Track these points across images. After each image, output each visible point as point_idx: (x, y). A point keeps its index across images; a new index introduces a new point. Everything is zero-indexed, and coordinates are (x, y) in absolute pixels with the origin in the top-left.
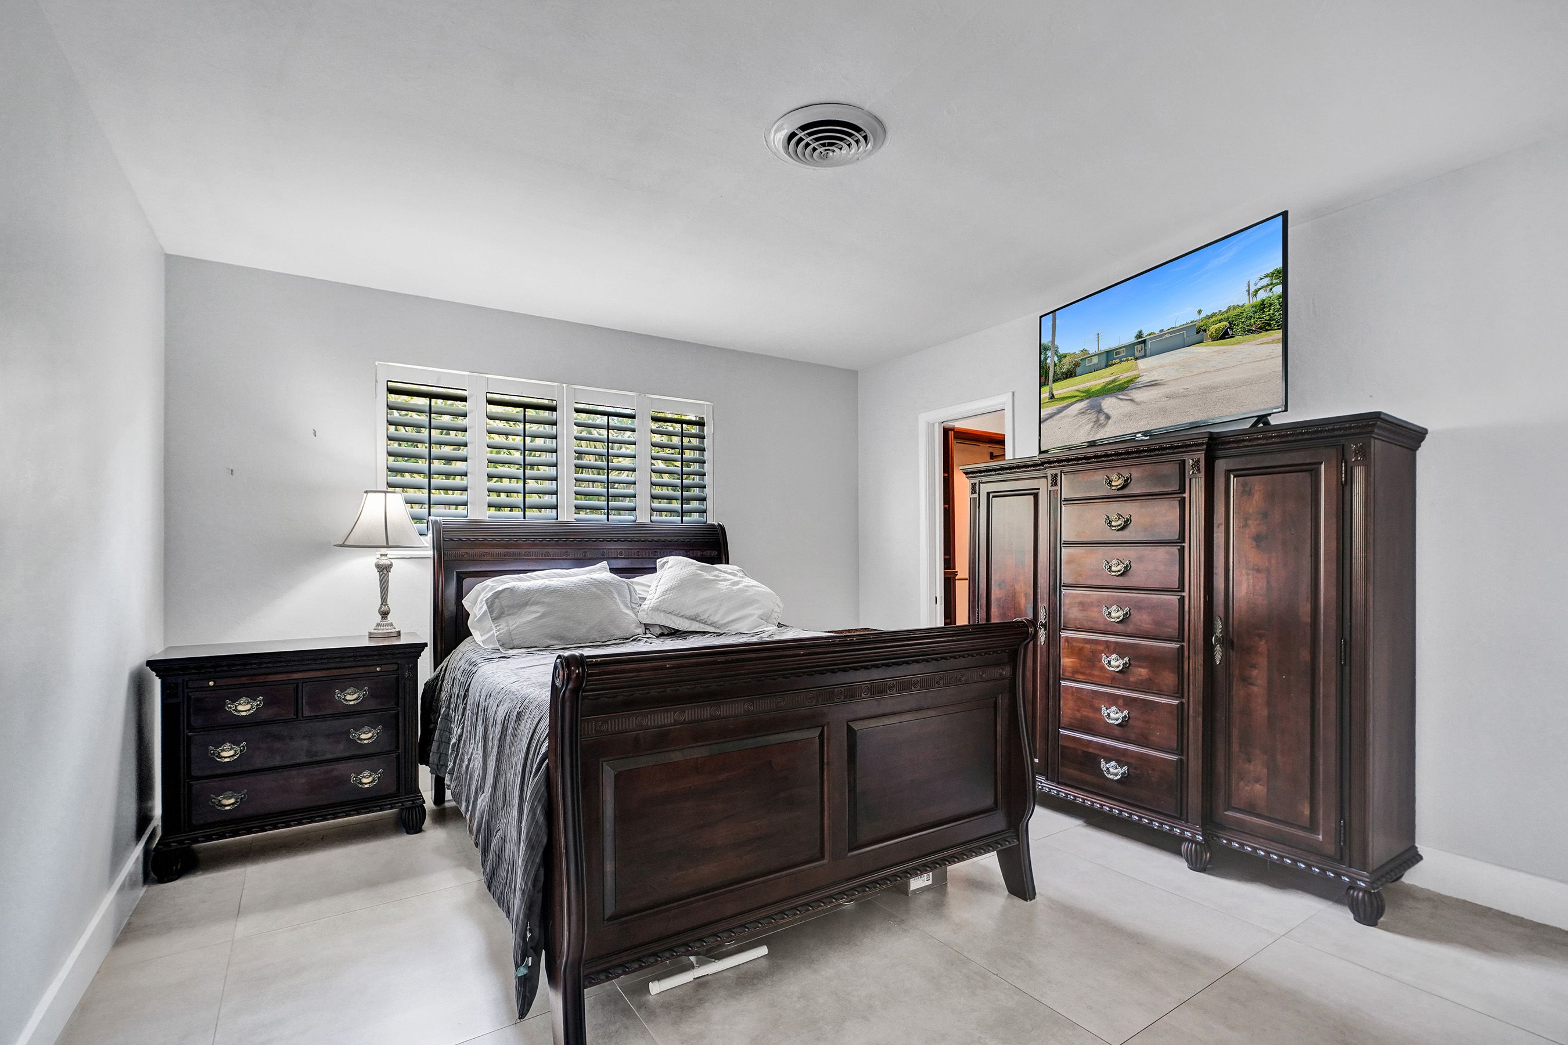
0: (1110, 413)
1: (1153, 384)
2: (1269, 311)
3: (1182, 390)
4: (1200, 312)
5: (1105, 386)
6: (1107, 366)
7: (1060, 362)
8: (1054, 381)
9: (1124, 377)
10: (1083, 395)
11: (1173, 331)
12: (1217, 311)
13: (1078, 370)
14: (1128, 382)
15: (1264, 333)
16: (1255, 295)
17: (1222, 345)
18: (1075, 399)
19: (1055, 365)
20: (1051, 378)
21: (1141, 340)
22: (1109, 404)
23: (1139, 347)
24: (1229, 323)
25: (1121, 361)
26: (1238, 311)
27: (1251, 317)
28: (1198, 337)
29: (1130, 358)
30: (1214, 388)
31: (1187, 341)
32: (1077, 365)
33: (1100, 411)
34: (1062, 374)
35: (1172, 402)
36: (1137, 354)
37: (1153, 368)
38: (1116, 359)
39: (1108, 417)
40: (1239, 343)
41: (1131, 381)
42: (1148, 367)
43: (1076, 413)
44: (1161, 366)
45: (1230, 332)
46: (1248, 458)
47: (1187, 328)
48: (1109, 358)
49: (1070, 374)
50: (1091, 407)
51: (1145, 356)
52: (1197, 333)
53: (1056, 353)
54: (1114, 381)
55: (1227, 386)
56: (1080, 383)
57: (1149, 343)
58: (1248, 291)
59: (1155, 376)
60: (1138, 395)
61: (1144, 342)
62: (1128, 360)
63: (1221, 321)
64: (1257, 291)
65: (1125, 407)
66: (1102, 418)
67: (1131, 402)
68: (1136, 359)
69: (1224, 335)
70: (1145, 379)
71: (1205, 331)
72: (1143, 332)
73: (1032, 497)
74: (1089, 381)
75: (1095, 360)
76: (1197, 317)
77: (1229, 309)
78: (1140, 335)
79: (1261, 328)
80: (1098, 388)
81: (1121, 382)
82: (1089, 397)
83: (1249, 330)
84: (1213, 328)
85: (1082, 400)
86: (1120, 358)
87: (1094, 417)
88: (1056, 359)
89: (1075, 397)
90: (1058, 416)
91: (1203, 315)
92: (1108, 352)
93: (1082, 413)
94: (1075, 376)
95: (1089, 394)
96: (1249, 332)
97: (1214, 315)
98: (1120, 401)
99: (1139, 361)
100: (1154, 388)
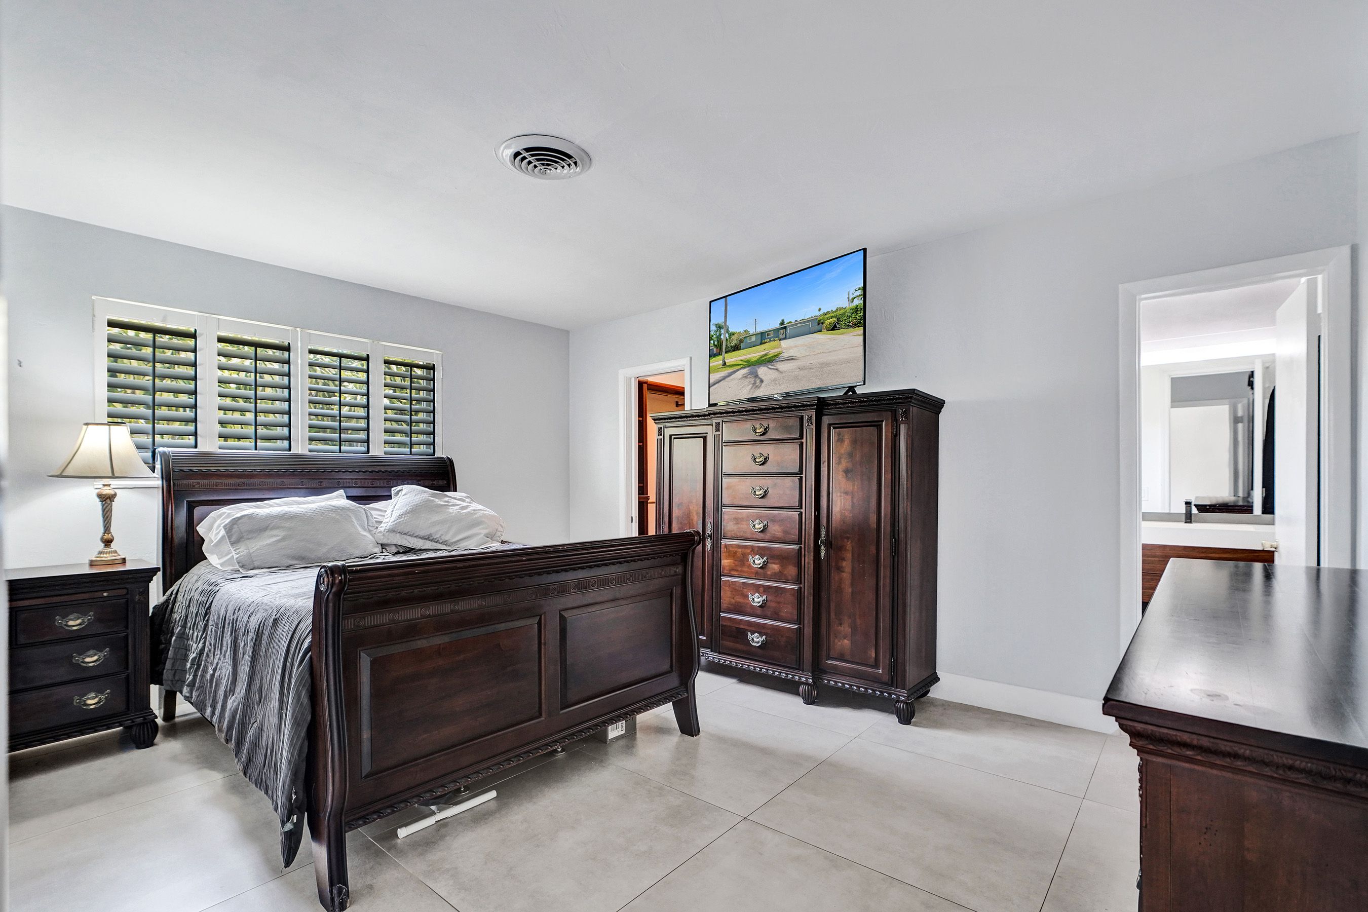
0: (763, 378)
1: (791, 359)
2: (860, 313)
3: (808, 364)
4: (820, 310)
5: (760, 358)
6: (761, 344)
7: (730, 338)
8: (726, 353)
9: (773, 352)
10: (745, 363)
11: (804, 322)
12: (830, 310)
13: (742, 345)
14: (775, 356)
15: (857, 328)
16: (853, 301)
17: (832, 334)
18: (740, 367)
19: (727, 340)
20: (724, 350)
21: (783, 327)
22: (762, 371)
23: (782, 331)
24: (837, 319)
25: (770, 341)
26: (842, 311)
27: (850, 316)
28: (818, 328)
29: (776, 339)
30: (827, 364)
31: (813, 329)
32: (741, 341)
33: (757, 376)
34: (732, 347)
35: (802, 372)
36: (781, 337)
37: (791, 348)
38: (767, 339)
39: (762, 381)
40: (843, 334)
41: (777, 356)
42: (788, 346)
43: (741, 376)
44: (796, 347)
45: (838, 326)
46: (842, 416)
47: (811, 320)
48: (763, 338)
49: (736, 348)
50: (751, 373)
51: (785, 338)
52: (818, 325)
53: (727, 331)
54: (766, 355)
55: (835, 364)
56: (744, 355)
57: (788, 329)
58: (849, 298)
59: (792, 353)
60: (781, 366)
61: (785, 328)
62: (775, 340)
63: (832, 317)
64: (853, 299)
65: (773, 374)
66: (758, 381)
67: (776, 371)
68: (780, 340)
69: (834, 328)
70: (786, 355)
71: (823, 323)
72: (785, 321)
73: (702, 439)
74: (750, 353)
75: (754, 338)
76: (818, 313)
77: (837, 310)
78: (782, 323)
79: (855, 325)
80: (756, 359)
81: (770, 356)
82: (749, 366)
83: (849, 325)
84: (828, 322)
85: (744, 368)
86: (770, 338)
87: (752, 380)
88: (727, 335)
89: (741, 365)
90: (729, 378)
91: (822, 312)
92: (762, 334)
93: (745, 377)
94: (740, 349)
95: (749, 364)
96: (849, 326)
97: (828, 313)
98: (770, 370)
99: (782, 342)
100: (792, 361)
